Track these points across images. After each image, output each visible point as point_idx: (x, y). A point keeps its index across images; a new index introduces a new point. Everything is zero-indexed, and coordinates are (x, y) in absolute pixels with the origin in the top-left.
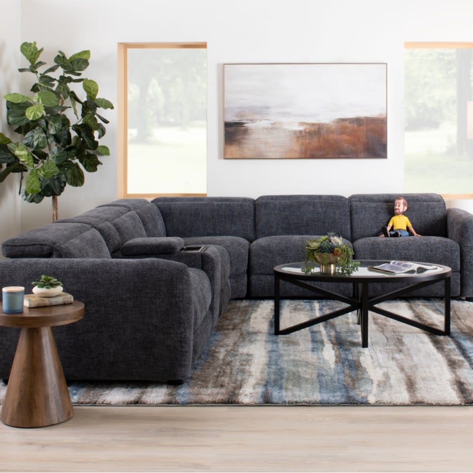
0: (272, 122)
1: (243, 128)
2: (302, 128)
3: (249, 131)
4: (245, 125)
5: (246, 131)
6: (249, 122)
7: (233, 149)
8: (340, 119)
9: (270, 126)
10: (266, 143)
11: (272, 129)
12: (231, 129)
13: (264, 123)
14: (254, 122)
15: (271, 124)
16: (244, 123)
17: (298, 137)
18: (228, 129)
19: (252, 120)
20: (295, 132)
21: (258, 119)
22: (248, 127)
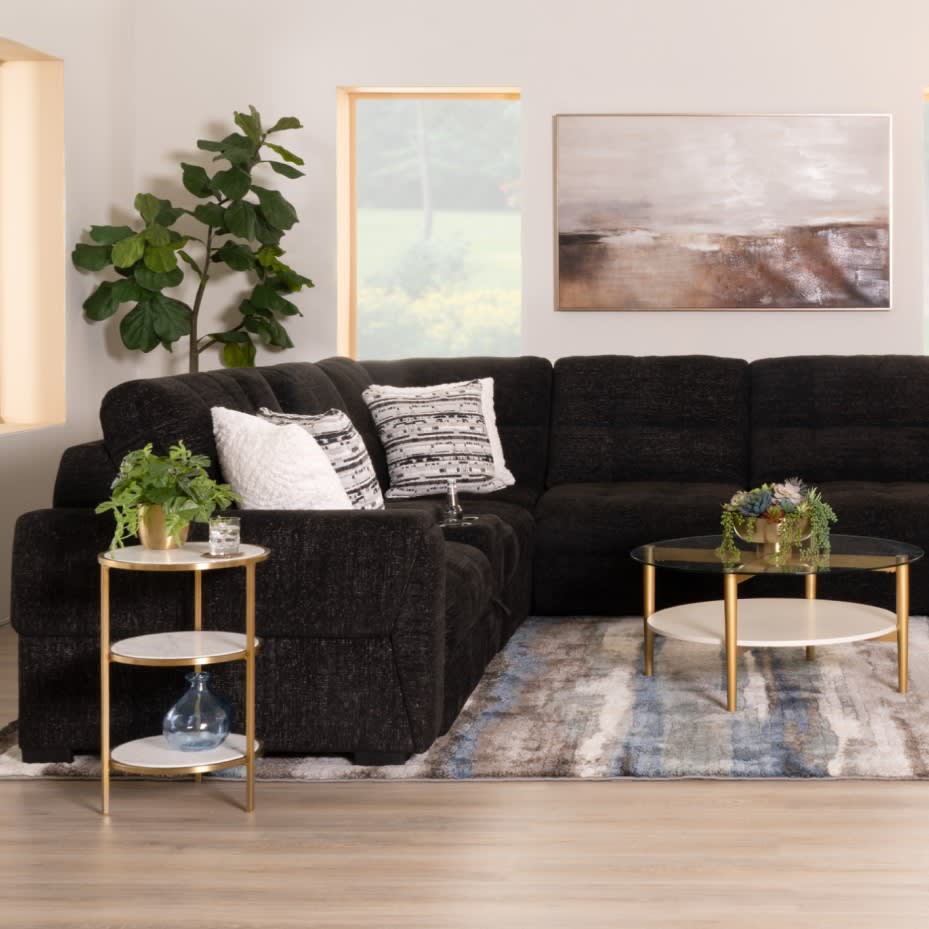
0: (657, 235)
1: (597, 246)
2: (716, 247)
3: (610, 253)
4: (600, 240)
5: (603, 253)
6: (609, 233)
7: (576, 289)
8: (795, 228)
9: (652, 242)
10: (644, 277)
11: (655, 248)
12: (574, 249)
13: (640, 237)
14: (619, 235)
15: (655, 238)
16: (598, 237)
17: (709, 267)
18: (564, 247)
19: (616, 230)
20: (703, 254)
21: (626, 229)
22: (607, 244)
